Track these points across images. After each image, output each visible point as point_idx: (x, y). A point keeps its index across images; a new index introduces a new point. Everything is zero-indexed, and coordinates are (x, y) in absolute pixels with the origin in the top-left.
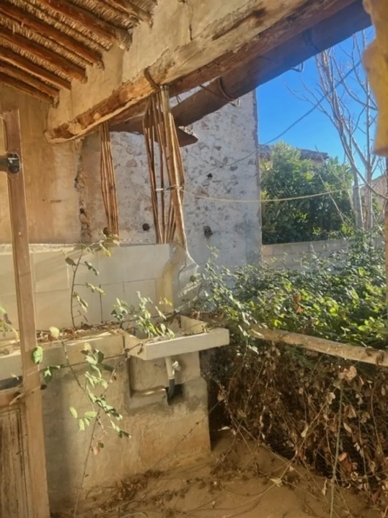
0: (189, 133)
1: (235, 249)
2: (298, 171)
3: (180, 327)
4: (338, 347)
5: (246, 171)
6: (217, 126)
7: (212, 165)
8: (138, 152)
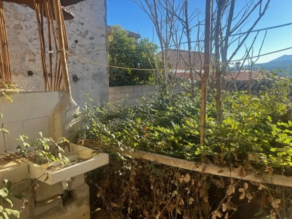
0: (67, 11)
1: (93, 89)
2: (127, 44)
3: (69, 151)
4: (178, 162)
5: (100, 41)
6: (81, 9)
7: (78, 34)
8: (23, 18)
